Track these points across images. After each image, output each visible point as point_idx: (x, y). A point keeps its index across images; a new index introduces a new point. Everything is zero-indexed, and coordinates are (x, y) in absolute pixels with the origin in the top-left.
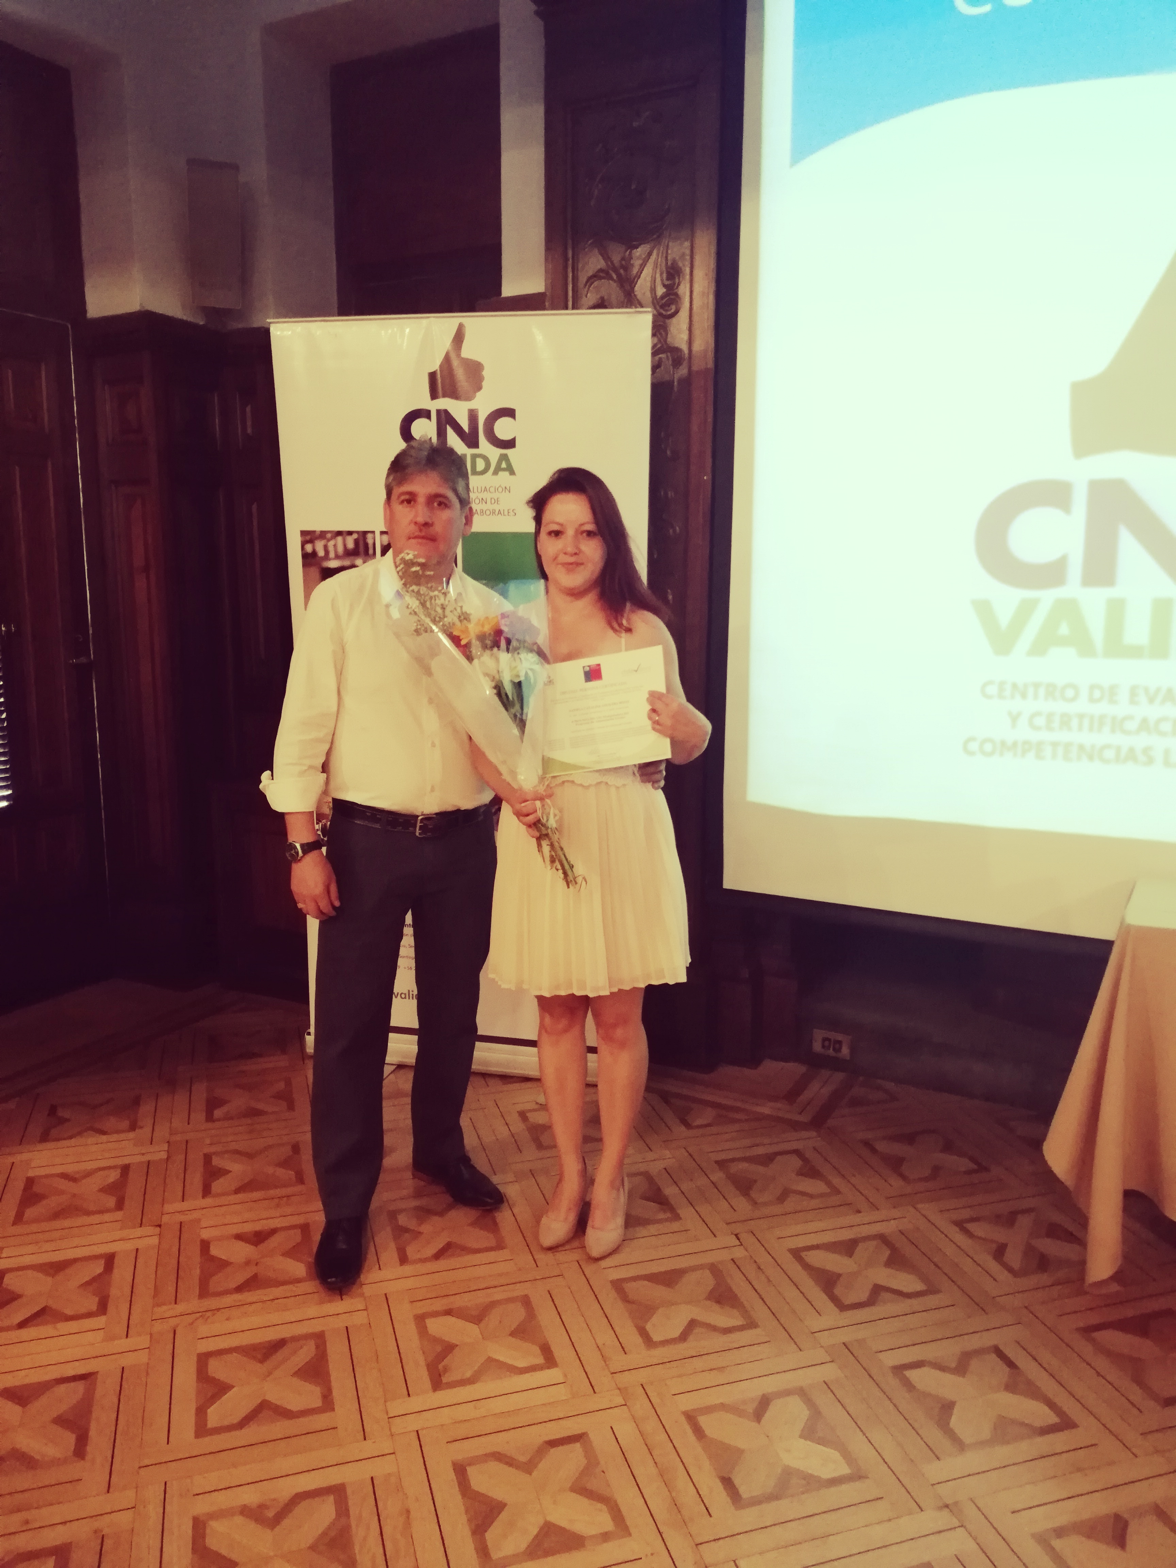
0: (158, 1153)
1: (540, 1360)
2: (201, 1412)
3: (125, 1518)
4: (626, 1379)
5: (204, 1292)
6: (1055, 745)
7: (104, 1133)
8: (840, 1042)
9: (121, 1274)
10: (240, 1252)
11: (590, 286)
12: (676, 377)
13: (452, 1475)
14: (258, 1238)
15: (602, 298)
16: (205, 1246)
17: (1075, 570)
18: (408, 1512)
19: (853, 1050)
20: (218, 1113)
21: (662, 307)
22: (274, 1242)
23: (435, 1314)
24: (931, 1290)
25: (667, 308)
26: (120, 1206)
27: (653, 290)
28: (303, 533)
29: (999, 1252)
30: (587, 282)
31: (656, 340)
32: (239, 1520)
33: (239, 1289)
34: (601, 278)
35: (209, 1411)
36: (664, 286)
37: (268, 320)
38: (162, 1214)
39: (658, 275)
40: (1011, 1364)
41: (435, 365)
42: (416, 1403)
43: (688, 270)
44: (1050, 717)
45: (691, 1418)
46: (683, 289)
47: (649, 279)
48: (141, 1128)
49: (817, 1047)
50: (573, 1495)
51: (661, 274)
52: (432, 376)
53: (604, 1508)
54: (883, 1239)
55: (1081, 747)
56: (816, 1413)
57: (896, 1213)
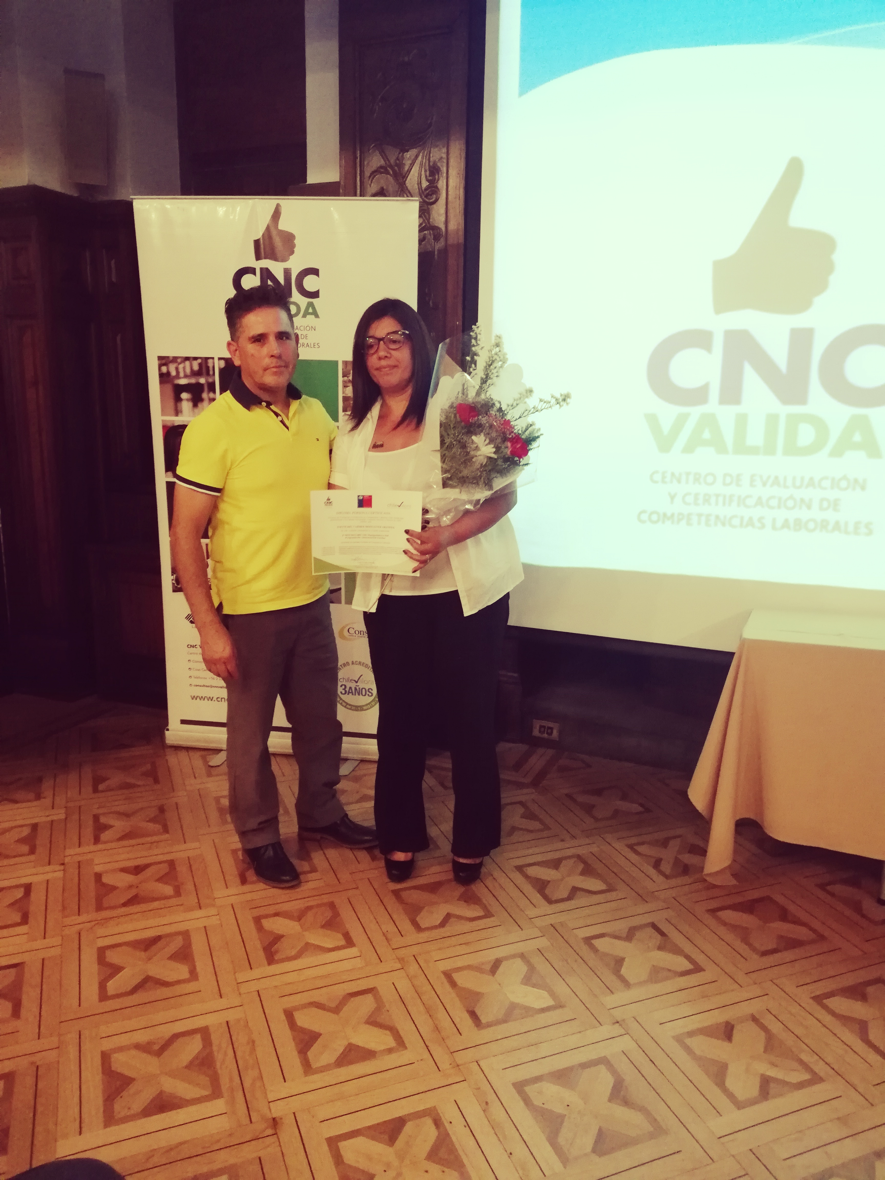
0: (59, 815)
1: (343, 942)
2: (102, 986)
3: (52, 1056)
4: (402, 953)
5: (99, 907)
6: (700, 515)
7: (16, 802)
8: (552, 729)
9: (37, 897)
10: (123, 880)
11: (373, 179)
12: (437, 248)
13: (283, 1017)
14: (137, 870)
15: (382, 189)
16: (98, 877)
17: (714, 393)
18: (253, 1042)
19: (560, 732)
20: (101, 787)
21: (426, 197)
22: (149, 872)
23: (267, 916)
24: (611, 889)
25: (429, 197)
26: (32, 851)
27: (420, 183)
28: (160, 358)
29: (657, 864)
30: (371, 174)
31: (422, 220)
32: (134, 1052)
33: (125, 905)
34: (381, 173)
35: (108, 984)
36: (428, 180)
37: (131, 197)
38: (65, 857)
39: (423, 173)
40: (662, 934)
41: (259, 234)
42: (257, 973)
43: (444, 169)
44: (697, 495)
45: (448, 975)
46: (441, 184)
47: (416, 175)
48: (44, 798)
49: (536, 732)
50: (367, 1026)
51: (425, 171)
52: (257, 243)
53: (388, 1032)
54: (579, 857)
55: (717, 517)
56: (532, 969)
57: (587, 841)
